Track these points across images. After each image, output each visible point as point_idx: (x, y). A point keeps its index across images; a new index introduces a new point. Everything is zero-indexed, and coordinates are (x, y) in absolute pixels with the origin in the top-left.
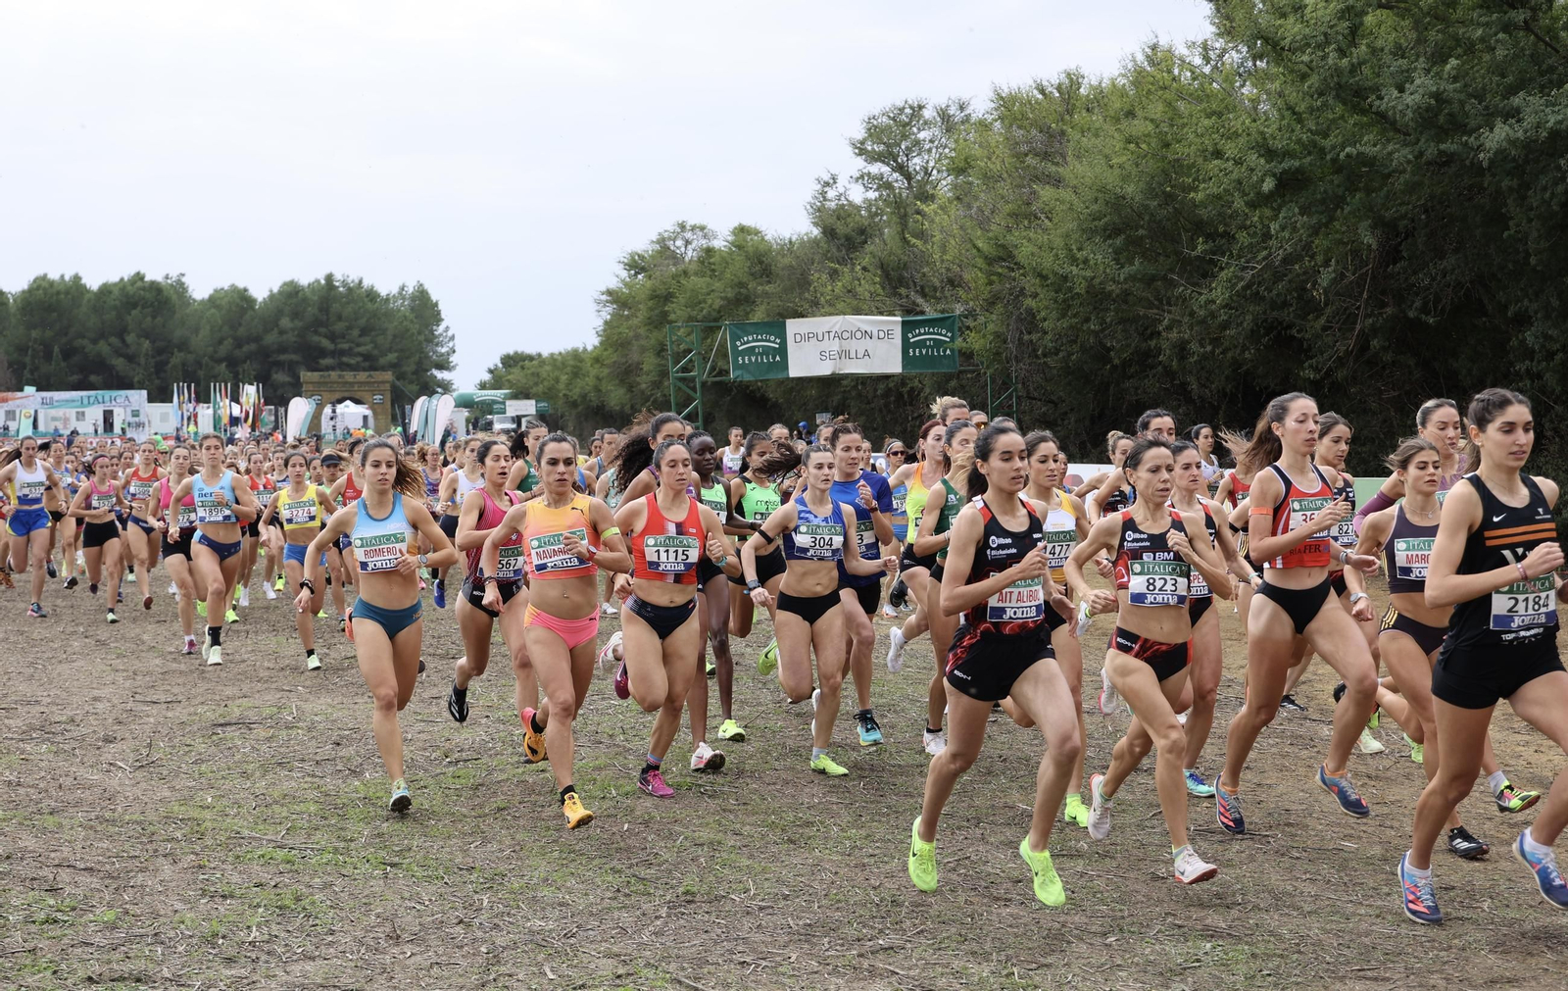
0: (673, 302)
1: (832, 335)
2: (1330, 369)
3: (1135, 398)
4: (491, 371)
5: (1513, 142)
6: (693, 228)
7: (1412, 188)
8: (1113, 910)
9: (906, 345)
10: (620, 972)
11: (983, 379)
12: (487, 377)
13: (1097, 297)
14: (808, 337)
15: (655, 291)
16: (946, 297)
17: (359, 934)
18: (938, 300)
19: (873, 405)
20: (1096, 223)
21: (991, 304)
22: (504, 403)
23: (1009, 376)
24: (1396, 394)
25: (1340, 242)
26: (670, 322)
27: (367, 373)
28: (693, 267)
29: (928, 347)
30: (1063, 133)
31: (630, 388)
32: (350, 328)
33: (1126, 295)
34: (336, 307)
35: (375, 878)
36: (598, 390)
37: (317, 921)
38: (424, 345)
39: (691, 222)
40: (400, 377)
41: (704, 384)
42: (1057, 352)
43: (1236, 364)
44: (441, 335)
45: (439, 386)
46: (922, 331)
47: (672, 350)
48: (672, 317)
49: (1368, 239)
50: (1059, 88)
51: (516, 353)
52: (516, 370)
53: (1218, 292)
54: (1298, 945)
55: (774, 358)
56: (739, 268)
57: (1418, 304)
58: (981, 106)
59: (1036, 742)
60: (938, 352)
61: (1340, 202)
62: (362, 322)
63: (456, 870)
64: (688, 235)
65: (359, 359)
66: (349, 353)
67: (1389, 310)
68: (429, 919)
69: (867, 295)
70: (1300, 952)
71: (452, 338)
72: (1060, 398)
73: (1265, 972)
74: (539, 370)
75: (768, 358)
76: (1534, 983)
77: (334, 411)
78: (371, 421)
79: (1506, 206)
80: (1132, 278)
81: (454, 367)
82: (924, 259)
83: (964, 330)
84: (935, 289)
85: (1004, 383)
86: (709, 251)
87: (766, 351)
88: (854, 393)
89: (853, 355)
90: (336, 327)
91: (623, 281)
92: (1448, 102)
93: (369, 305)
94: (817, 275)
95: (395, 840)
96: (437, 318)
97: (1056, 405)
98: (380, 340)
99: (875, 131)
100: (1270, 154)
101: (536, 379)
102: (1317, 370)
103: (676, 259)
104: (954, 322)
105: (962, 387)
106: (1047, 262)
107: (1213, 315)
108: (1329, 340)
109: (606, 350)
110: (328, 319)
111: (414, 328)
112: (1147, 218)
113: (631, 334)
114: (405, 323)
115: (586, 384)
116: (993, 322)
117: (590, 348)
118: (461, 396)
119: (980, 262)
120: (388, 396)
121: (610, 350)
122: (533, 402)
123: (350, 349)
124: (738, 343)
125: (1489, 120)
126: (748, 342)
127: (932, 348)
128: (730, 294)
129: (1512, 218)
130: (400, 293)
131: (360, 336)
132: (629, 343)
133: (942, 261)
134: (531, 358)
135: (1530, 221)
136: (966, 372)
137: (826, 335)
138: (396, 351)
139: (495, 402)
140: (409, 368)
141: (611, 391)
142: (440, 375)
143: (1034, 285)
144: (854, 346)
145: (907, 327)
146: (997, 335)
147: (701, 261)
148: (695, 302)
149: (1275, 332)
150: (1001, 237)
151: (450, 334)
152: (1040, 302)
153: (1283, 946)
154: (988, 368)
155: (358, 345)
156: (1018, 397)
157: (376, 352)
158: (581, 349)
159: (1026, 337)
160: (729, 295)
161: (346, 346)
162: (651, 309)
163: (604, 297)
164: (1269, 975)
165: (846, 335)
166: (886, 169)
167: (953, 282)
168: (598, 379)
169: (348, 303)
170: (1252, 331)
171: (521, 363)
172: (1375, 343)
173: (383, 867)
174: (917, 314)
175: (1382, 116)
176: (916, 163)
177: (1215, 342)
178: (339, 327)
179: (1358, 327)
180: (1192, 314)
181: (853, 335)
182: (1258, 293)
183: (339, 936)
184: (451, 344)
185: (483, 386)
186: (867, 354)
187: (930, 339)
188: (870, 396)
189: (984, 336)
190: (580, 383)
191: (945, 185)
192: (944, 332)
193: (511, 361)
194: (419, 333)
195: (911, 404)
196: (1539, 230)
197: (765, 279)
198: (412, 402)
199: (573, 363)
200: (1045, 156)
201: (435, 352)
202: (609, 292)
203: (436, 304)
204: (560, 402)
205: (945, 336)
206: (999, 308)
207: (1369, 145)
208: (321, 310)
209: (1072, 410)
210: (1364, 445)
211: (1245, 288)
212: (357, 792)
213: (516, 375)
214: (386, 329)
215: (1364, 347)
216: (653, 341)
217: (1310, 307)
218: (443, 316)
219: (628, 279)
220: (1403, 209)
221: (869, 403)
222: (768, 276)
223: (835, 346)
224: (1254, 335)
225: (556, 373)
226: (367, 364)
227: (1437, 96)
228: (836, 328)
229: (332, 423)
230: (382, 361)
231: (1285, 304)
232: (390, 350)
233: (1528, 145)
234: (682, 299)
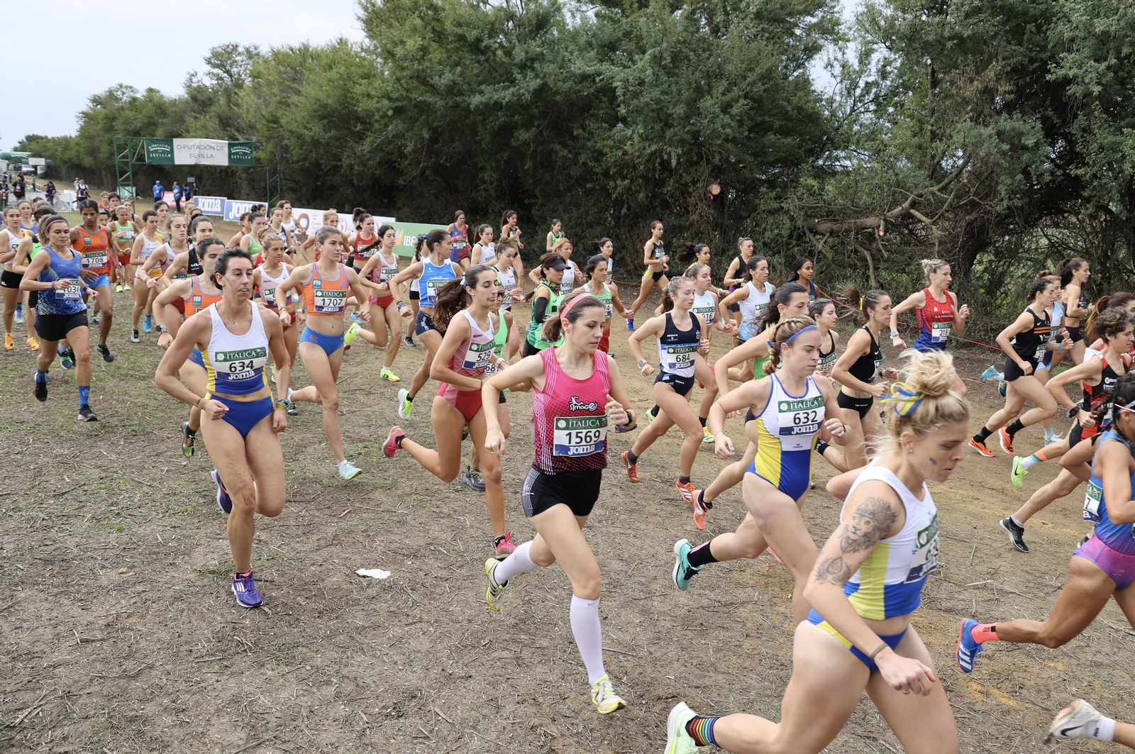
0: (116, 122)
1: (195, 147)
3: (331, 183)
4: (20, 143)
5: (481, 103)
6: (126, 87)
7: (444, 116)
9: (230, 154)
11: (264, 170)
12: (18, 145)
13: (316, 143)
14: (184, 147)
15: (107, 115)
16: (249, 133)
18: (245, 134)
20: (315, 113)
21: (269, 139)
22: (27, 159)
23: (276, 169)
25: (416, 134)
26: (116, 130)
28: (127, 106)
29: (240, 155)
30: (302, 72)
31: (95, 158)
33: (328, 144)
36: (78, 156)
39: (125, 84)
41: (133, 165)
42: (298, 162)
43: (373, 174)
46: (237, 148)
47: (116, 143)
48: (116, 128)
49: (426, 135)
50: (300, 50)
51: (34, 135)
52: (34, 143)
53: (366, 146)
55: (167, 155)
56: (150, 109)
57: (444, 158)
58: (265, 50)
60: (245, 157)
61: (417, 120)
64: (124, 90)
67: (433, 160)
69: (212, 129)
72: (299, 180)
74: (46, 144)
75: (164, 155)
79: (478, 127)
80: (330, 138)
82: (239, 116)
83: (257, 148)
84: (243, 129)
85: (274, 172)
86: (135, 99)
87: (164, 152)
89: (205, 156)
91: (90, 108)
92: (457, 84)
94: (188, 119)
97: (297, 182)
99: (216, 55)
100: (390, 99)
101: (45, 149)
102: (405, 181)
103: (117, 99)
104: (252, 145)
105: (256, 172)
106: (294, 127)
107: (364, 155)
108: (410, 169)
109: (82, 139)
112: (337, 113)
113: (95, 133)
115: (72, 153)
116: (270, 147)
117: (73, 136)
119: (264, 122)
121: (84, 140)
122: (43, 159)
124: (150, 148)
125: (473, 92)
126: (154, 147)
127: (242, 155)
128: (146, 121)
132: (94, 137)
133: (247, 117)
134: (41, 138)
135: (486, 134)
136: (258, 167)
137: (193, 147)
139: (22, 158)
141: (85, 158)
143: (288, 135)
144: (205, 152)
145: (230, 146)
146: (272, 153)
147: (130, 103)
148: (127, 122)
149: (389, 164)
150: (274, 112)
152: (291, 142)
154: (267, 166)
156: (280, 178)
158: (68, 137)
159: (285, 155)
162: (105, 123)
163: (81, 115)
165: (202, 147)
166: (220, 72)
167: (252, 127)
168: (78, 151)
170: (379, 162)
171: (37, 140)
172: (428, 172)
174: (235, 140)
175: (432, 86)
176: (234, 70)
177: (364, 165)
179: (421, 166)
180: (355, 154)
181: (205, 148)
182: (382, 148)
185: (16, 149)
186: (212, 156)
187: (241, 152)
189: (266, 153)
190: (68, 153)
191: (248, 82)
192: (247, 149)
193: (31, 139)
195: (232, 177)
196: (489, 138)
199: (64, 143)
200: (294, 80)
202: (83, 113)
204: (58, 161)
206: (272, 141)
207: (429, 98)
209: (304, 185)
211: (377, 146)
213: (34, 145)
215: (423, 173)
216: (106, 138)
217: (403, 156)
219: (93, 107)
220: (440, 124)
222: (164, 115)
223: (197, 152)
224: (380, 164)
225: (56, 147)
227: (453, 81)
228: (197, 144)
231: (392, 154)
233: (486, 105)
234: (121, 120)
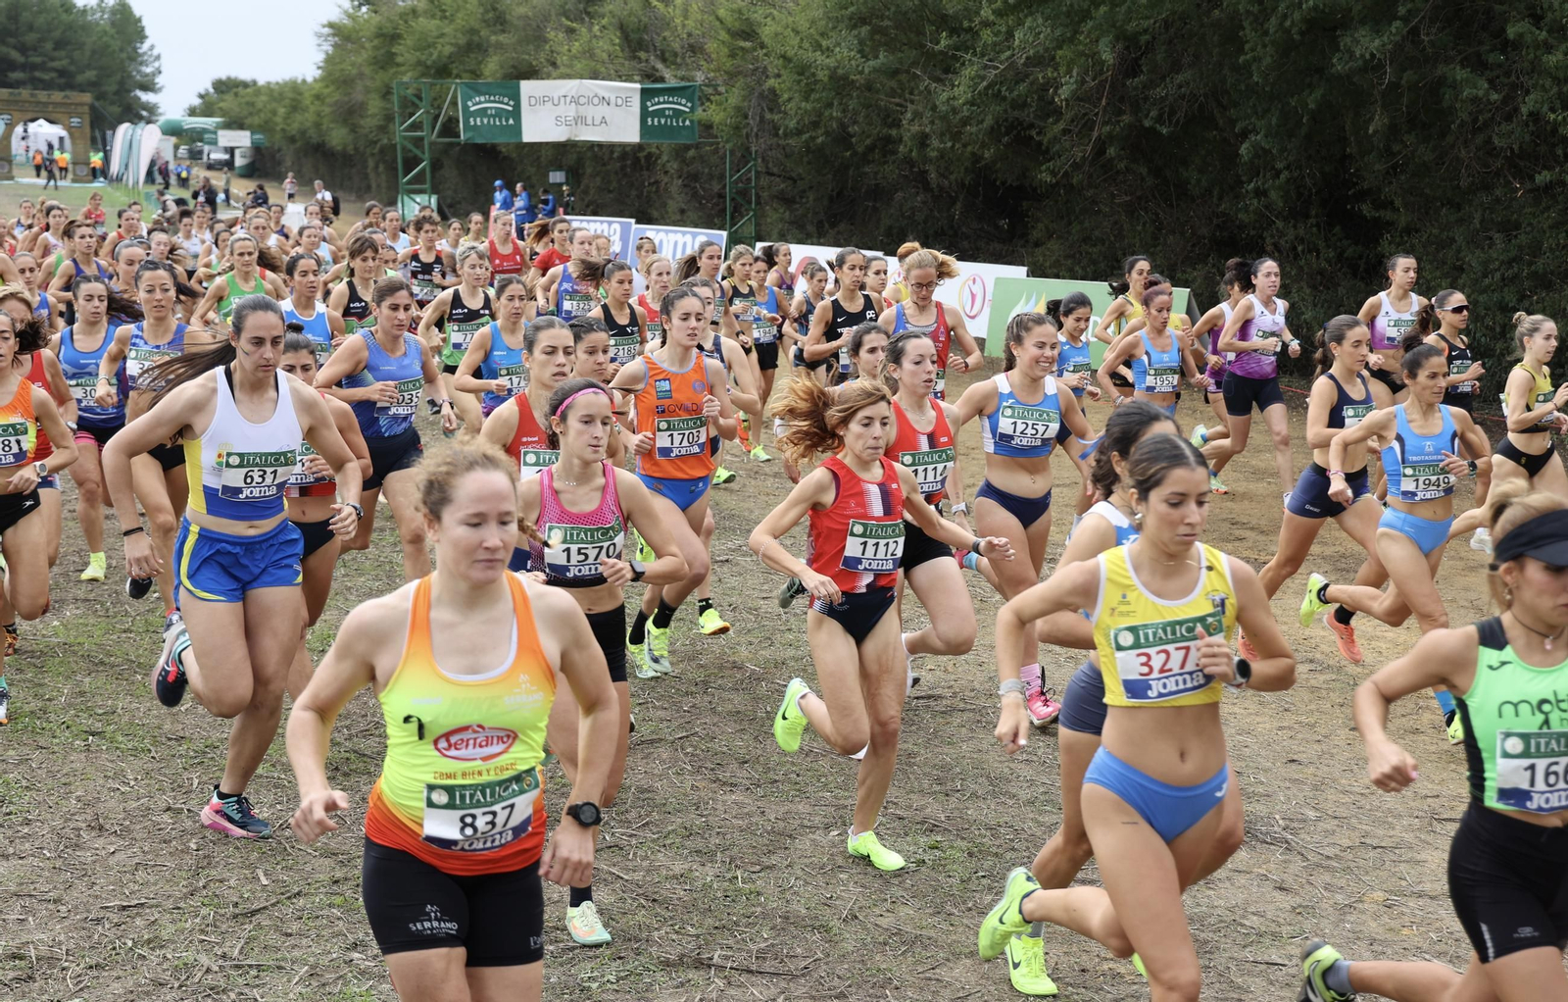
0: (400, 44)
1: (568, 99)
2: (1066, 173)
3: (873, 182)
4: (201, 96)
8: (835, 797)
9: (645, 114)
10: (339, 875)
11: (721, 152)
12: (197, 102)
13: (840, 83)
14: (544, 100)
15: (380, 28)
16: (687, 65)
17: (58, 823)
18: (678, 66)
19: (609, 167)
20: (843, 12)
21: (732, 76)
22: (215, 133)
23: (748, 149)
24: (1128, 198)
25: (1082, 54)
26: (398, 65)
27: (63, 94)
29: (666, 117)
31: (354, 129)
32: (41, 40)
33: (869, 87)
34: (26, 16)
35: (75, 750)
36: (318, 125)
37: (12, 808)
38: (127, 63)
40: (100, 97)
41: (432, 144)
42: (799, 132)
43: (976, 158)
44: (145, 53)
45: (144, 109)
46: (661, 100)
47: (398, 93)
48: (399, 59)
49: (1107, 56)
51: (229, 78)
52: (229, 97)
53: (960, 90)
54: (1012, 840)
55: (507, 121)
57: (1154, 113)
59: (765, 587)
60: (677, 122)
61: (1084, 15)
62: (57, 34)
63: (164, 739)
65: (54, 75)
66: (42, 67)
67: (1126, 118)
68: (135, 805)
69: (605, 56)
70: (1013, 849)
71: (158, 58)
72: (799, 174)
73: (981, 874)
74: (254, 99)
75: (500, 121)
76: (1228, 884)
77: (25, 131)
78: (68, 143)
79: (1244, 29)
80: (875, 70)
81: (160, 89)
82: (666, 23)
83: (705, 99)
84: (676, 55)
85: (743, 156)
87: (499, 113)
88: (589, 154)
89: (589, 122)
90: (27, 38)
91: (346, 12)
93: (64, 16)
94: (553, 34)
95: (98, 699)
96: (141, 35)
97: (795, 181)
98: (77, 54)
101: (251, 109)
102: (1053, 173)
104: (694, 92)
105: (701, 157)
106: (790, 46)
107: (954, 111)
108: (1067, 145)
109: (327, 86)
110: (17, 29)
111: (116, 45)
112: (893, 9)
113: (355, 72)
114: (105, 39)
115: (304, 120)
116: (735, 97)
117: (310, 79)
118: (168, 122)
119: (723, 35)
120: (87, 119)
121: (332, 88)
122: (247, 133)
123: (44, 63)
124: (470, 103)
126: (480, 103)
127: (671, 117)
128: (462, 41)
129: (1247, 42)
130: (99, 5)
131: (55, 49)
132: (353, 81)
133: (684, 26)
134: (245, 85)
135: (1265, 46)
136: (706, 144)
137: (562, 99)
138: (95, 69)
139: (205, 131)
140: (110, 87)
141: (332, 129)
142: (146, 97)
143: (776, 66)
144: (589, 112)
145: (646, 94)
146: (739, 110)
148: (425, 45)
149: (1015, 132)
150: (745, 11)
151: (155, 52)
152: (782, 83)
153: (997, 843)
154: (727, 141)
155: (52, 59)
156: (757, 172)
157: (73, 68)
158: (299, 81)
159: (768, 116)
160: (460, 42)
161: (38, 60)
162: (376, 48)
163: (327, 30)
164: (984, 877)
165: (582, 100)
167: (695, 49)
168: (318, 114)
169: (40, 12)
170: (992, 128)
171: (235, 90)
172: (1111, 151)
173: (84, 736)
174: (656, 81)
177: (956, 136)
178: (31, 38)
179: (1095, 134)
180: (934, 108)
181: (590, 101)
182: (999, 91)
183: (36, 827)
184: (156, 64)
185: (192, 112)
186: (603, 121)
187: (669, 109)
188: (606, 158)
189: (725, 110)
190: (298, 117)
192: (684, 101)
193: (223, 87)
194: (122, 50)
195: (648, 169)
196: (1272, 56)
197: (499, 27)
198: (114, 129)
199: (291, 95)
201: (139, 72)
202: (331, 25)
203: (139, 20)
204: (278, 136)
205: (684, 106)
206: (740, 82)
208: (9, 18)
209: (811, 188)
210: (1095, 245)
211: (987, 88)
212: (56, 635)
213: (229, 102)
214: (84, 44)
215: (1100, 151)
216: (378, 83)
217: (1050, 110)
218: (148, 32)
219: (351, 11)
220: (1146, 24)
221: (604, 165)
222: (501, 24)
223: (571, 112)
224: (994, 132)
225: (274, 105)
226: (62, 81)
228: (573, 93)
229: (23, 143)
230: (80, 78)
231: (1025, 105)
232: (89, 67)
234: (410, 40)
